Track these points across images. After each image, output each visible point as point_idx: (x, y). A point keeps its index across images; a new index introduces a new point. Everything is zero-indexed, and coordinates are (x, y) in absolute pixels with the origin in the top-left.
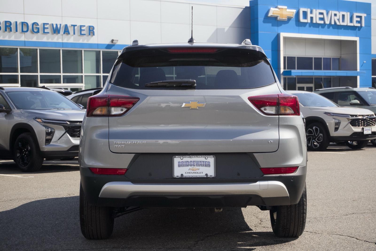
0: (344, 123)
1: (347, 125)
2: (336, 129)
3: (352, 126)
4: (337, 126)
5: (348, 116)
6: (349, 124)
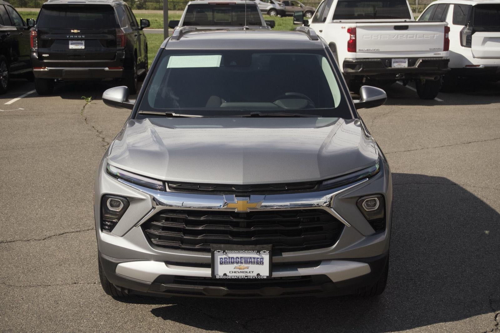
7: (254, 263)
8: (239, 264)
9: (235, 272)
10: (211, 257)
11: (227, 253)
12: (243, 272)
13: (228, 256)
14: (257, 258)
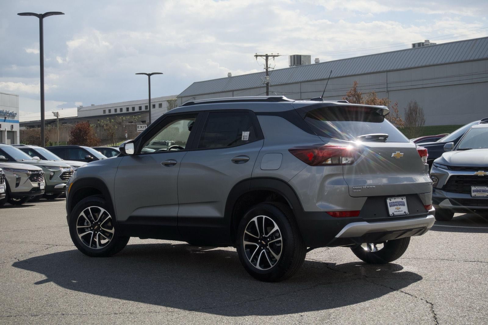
0: (24, 178)
1: (27, 180)
2: (17, 185)
3: (31, 181)
4: (18, 182)
5: (26, 171)
6: (29, 179)
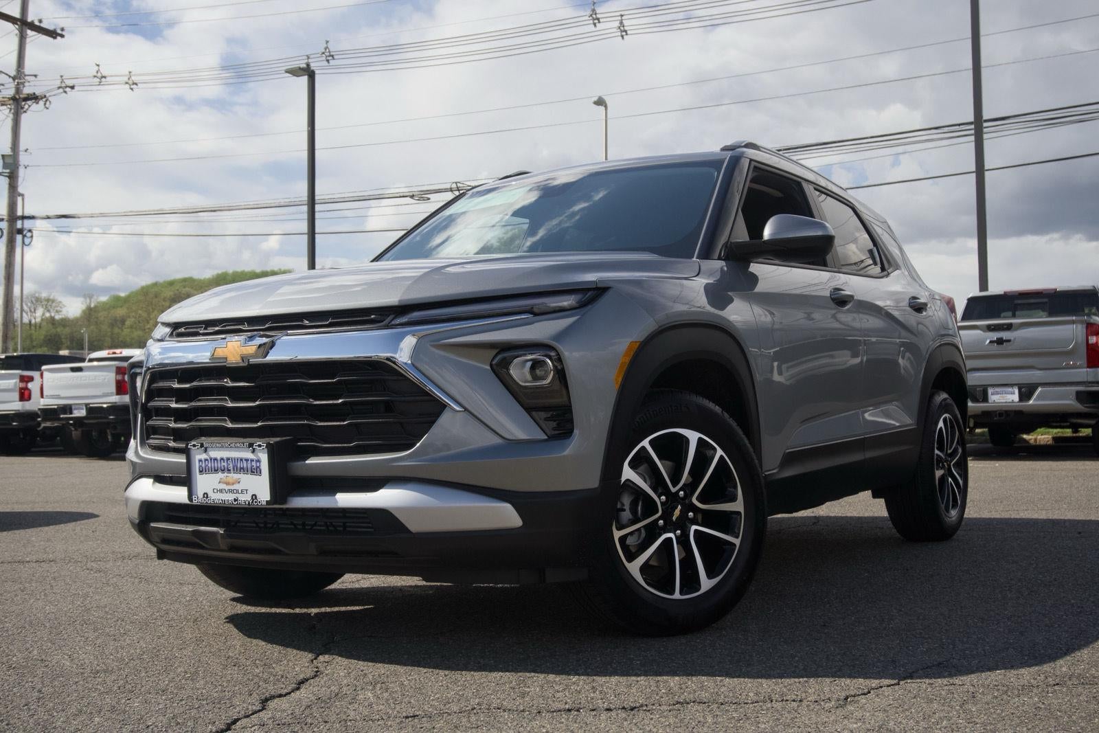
7: (247, 471)
8: (226, 474)
9: (221, 491)
10: (185, 461)
11: (208, 449)
12: (231, 491)
13: (209, 455)
14: (252, 460)
